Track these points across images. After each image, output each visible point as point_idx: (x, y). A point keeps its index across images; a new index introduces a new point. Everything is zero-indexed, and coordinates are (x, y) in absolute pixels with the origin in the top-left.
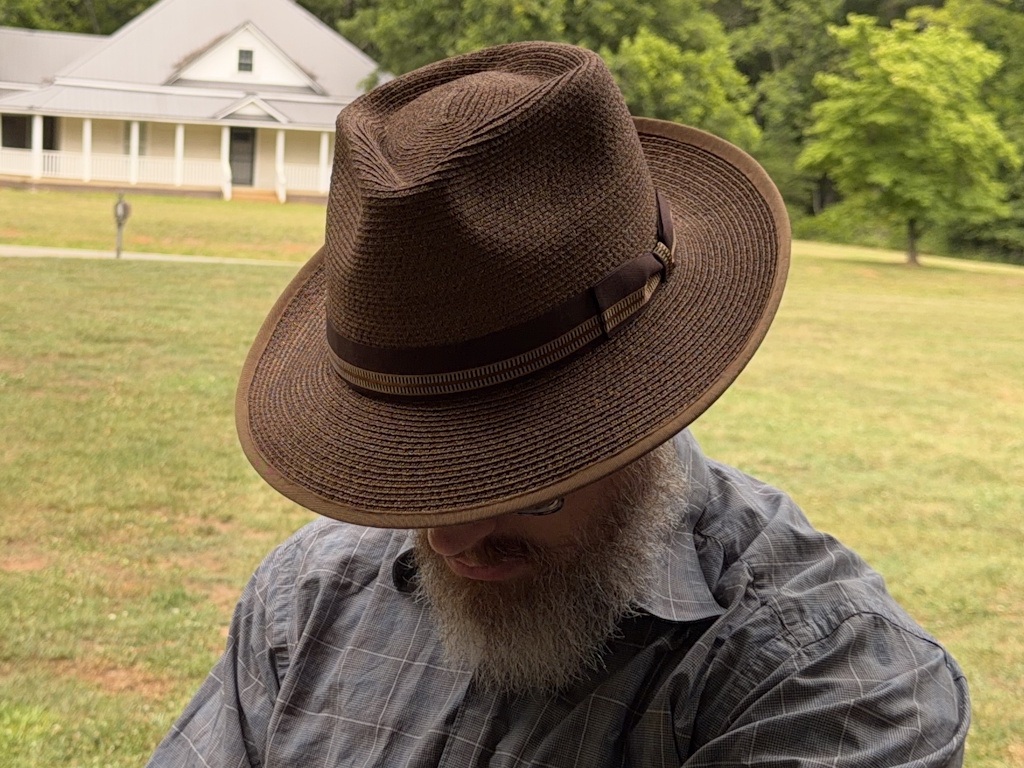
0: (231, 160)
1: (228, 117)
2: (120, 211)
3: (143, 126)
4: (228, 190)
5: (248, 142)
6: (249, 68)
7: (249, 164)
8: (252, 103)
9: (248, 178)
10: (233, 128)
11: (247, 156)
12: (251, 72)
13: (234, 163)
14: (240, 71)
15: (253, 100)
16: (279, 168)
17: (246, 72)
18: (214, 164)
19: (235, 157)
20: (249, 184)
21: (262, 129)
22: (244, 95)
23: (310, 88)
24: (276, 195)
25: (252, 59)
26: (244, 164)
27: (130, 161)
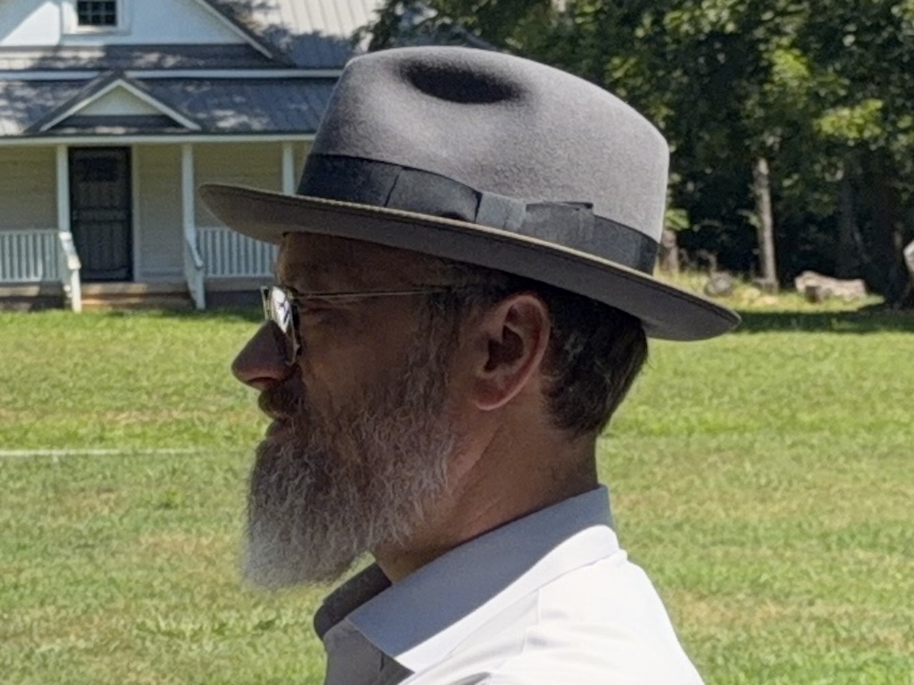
0: (74, 227)
1: (61, 126)
4: (74, 288)
5: (112, 178)
6: (103, 13)
7: (118, 230)
8: (119, 88)
9: (119, 259)
10: (72, 150)
11: (113, 207)
12: (111, 20)
13: (82, 228)
14: (83, 20)
15: (119, 82)
16: (190, 234)
17: (96, 21)
18: (39, 232)
19: (84, 214)
20: (123, 273)
21: (142, 146)
22: (95, 74)
23: (247, 46)
24: (187, 295)
26: (106, 228)
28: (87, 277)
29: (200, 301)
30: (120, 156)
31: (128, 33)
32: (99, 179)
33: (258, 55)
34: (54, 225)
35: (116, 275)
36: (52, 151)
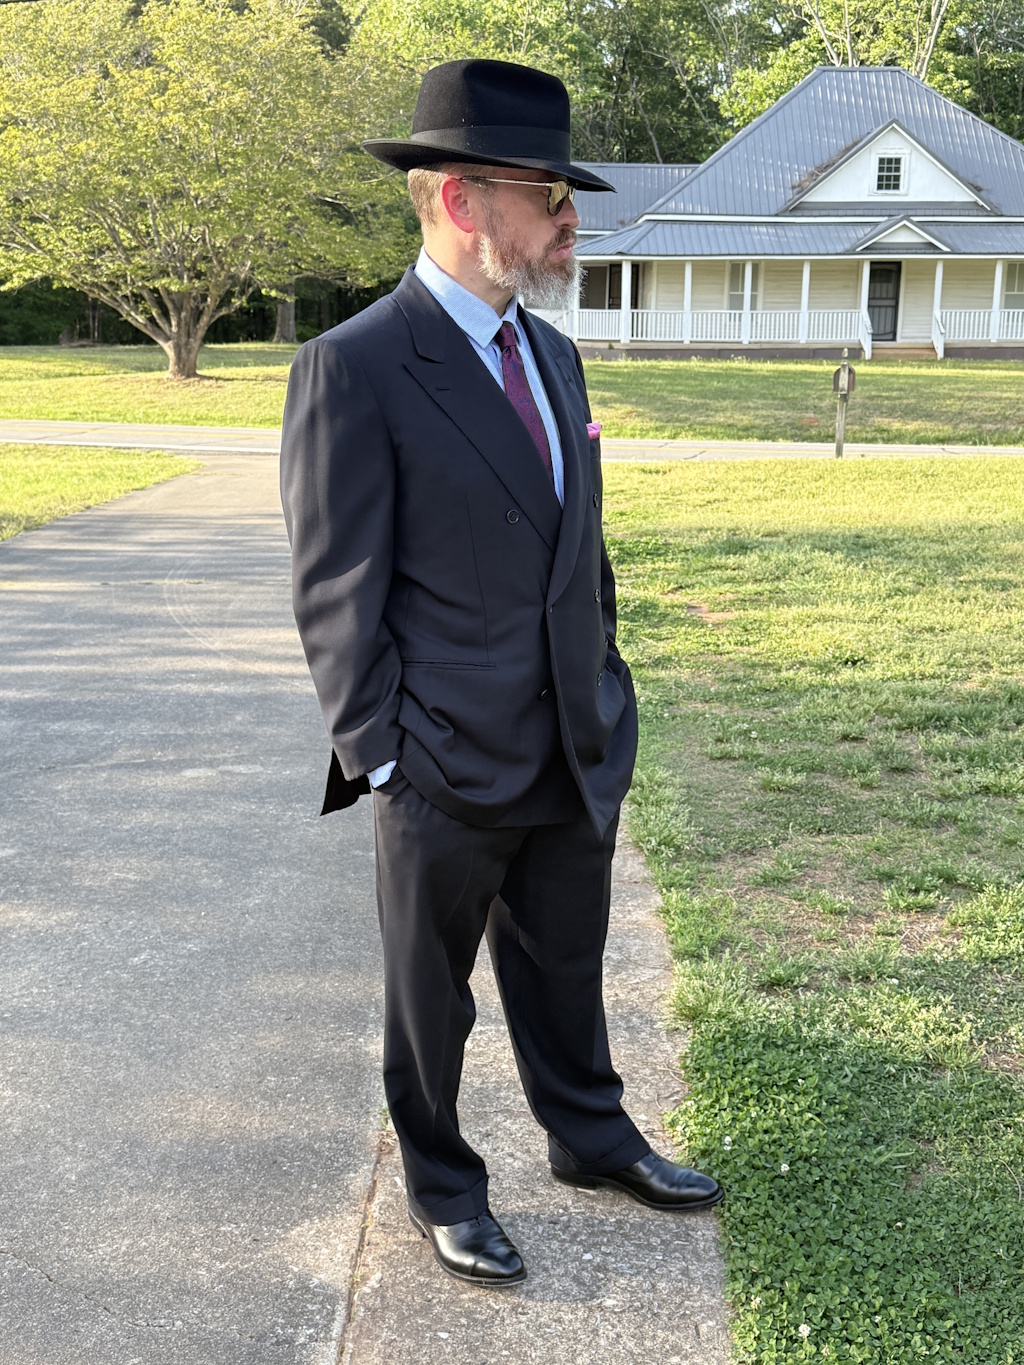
0: (870, 308)
1: (867, 249)
5: (888, 281)
6: (892, 182)
7: (890, 310)
9: (889, 329)
10: (873, 263)
11: (887, 299)
12: (896, 187)
13: (875, 310)
14: (880, 187)
15: (905, 222)
16: (937, 313)
17: (888, 187)
18: (850, 311)
19: (875, 302)
20: (891, 337)
21: (908, 261)
22: (886, 218)
23: (976, 203)
24: (933, 349)
25: (897, 169)
26: (883, 310)
27: (740, 315)
28: (876, 337)
29: (940, 354)
30: (896, 267)
31: (905, 194)
32: (884, 282)
33: (982, 208)
34: (856, 306)
35: (887, 337)
36: (861, 263)
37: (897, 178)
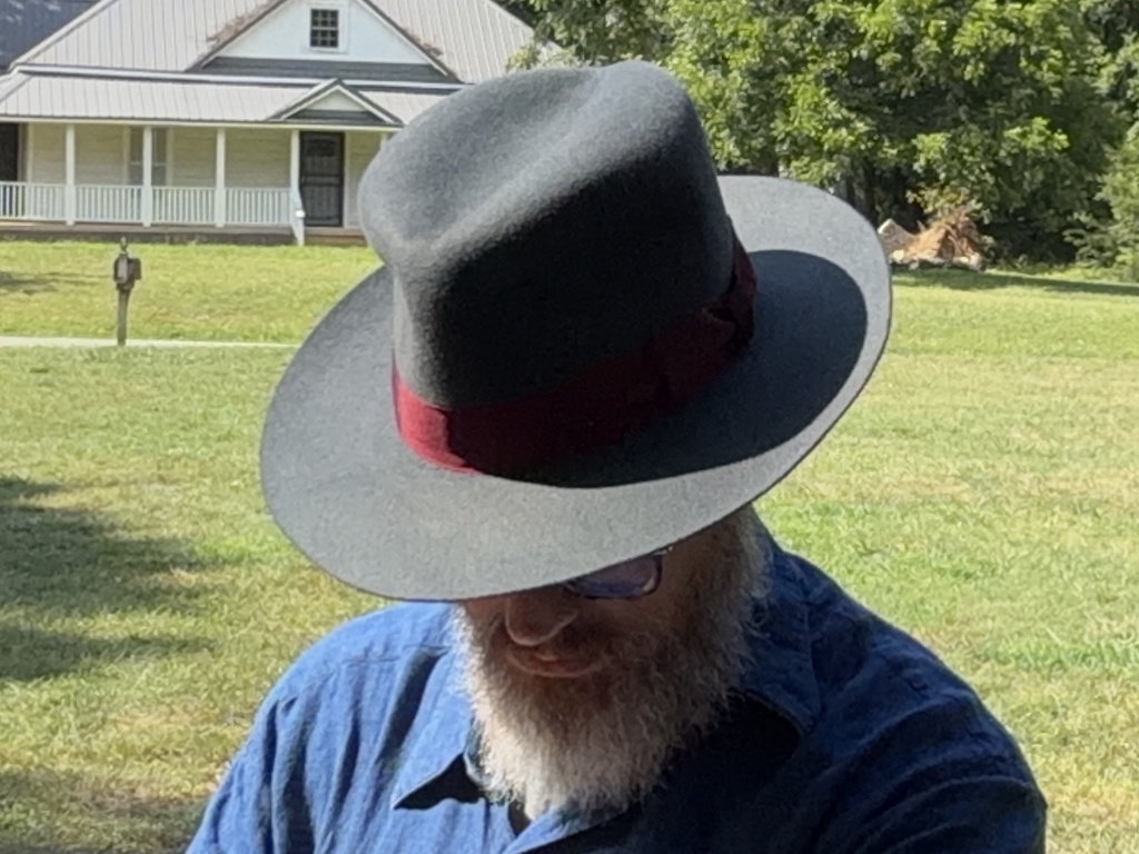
0: (302, 186)
1: (296, 116)
2: (123, 272)
3: (160, 134)
4: (299, 231)
5: (331, 154)
6: (329, 38)
7: (333, 190)
8: (338, 92)
9: (333, 211)
10: (303, 134)
11: (329, 175)
12: (334, 44)
13: (308, 189)
14: (314, 43)
15: (338, 87)
17: (324, 44)
18: (277, 190)
19: (310, 179)
20: (336, 221)
21: (352, 133)
22: (321, 80)
23: (431, 67)
25: (335, 23)
26: (325, 189)
27: (139, 191)
28: (309, 222)
30: (337, 139)
31: (346, 53)
32: (322, 156)
33: (438, 73)
34: (287, 184)
35: (331, 222)
36: (289, 132)
37: (335, 34)
